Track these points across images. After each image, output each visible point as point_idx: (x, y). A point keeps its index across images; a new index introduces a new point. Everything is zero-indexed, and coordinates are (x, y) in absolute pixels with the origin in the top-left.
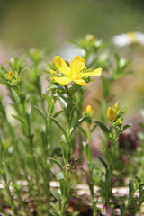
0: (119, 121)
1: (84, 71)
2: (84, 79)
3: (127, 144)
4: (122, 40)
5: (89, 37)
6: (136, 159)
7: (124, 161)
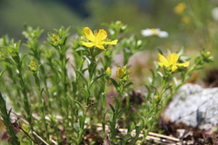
0: (125, 78)
1: (105, 40)
2: (104, 45)
3: (137, 100)
4: (147, 33)
5: (118, 22)
6: (141, 111)
7: (132, 111)
